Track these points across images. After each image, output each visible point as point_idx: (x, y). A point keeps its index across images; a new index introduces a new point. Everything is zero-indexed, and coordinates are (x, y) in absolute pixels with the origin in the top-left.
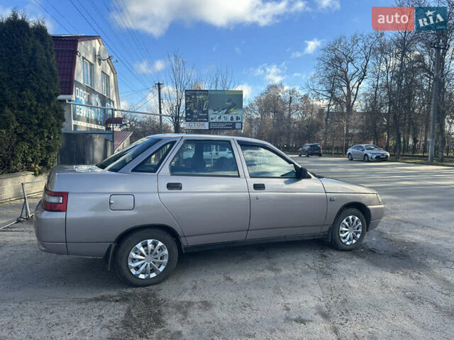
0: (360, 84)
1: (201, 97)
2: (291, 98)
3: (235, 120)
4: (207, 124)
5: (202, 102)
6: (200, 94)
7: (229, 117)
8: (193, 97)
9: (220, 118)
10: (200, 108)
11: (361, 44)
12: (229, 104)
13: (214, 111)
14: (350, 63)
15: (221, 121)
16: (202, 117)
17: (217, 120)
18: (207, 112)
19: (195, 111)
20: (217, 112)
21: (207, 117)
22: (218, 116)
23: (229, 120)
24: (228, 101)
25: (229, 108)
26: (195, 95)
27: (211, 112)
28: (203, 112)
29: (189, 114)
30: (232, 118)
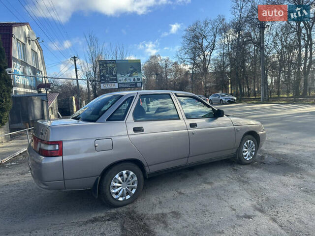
0: (211, 53)
1: (111, 65)
2: (166, 64)
3: (136, 81)
4: (117, 84)
5: (111, 69)
6: (110, 63)
7: (132, 79)
8: (105, 65)
9: (126, 79)
10: (111, 74)
11: (210, 26)
12: (131, 69)
13: (121, 75)
14: (204, 39)
15: (127, 82)
16: (113, 80)
17: (124, 82)
18: (116, 76)
19: (107, 76)
20: (123, 75)
21: (116, 80)
22: (124, 78)
23: (132, 81)
24: (131, 68)
25: (132, 72)
26: (106, 64)
27: (119, 75)
28: (113, 76)
29: (103, 78)
30: (134, 80)
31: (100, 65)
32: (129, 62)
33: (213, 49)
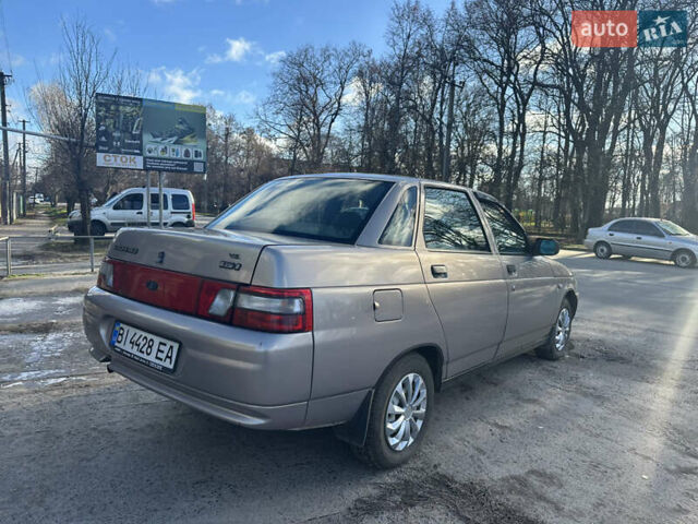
1: (128, 109)
2: (227, 129)
3: (192, 156)
4: (140, 159)
5: (130, 120)
6: (128, 104)
7: (181, 150)
8: (112, 108)
9: (165, 150)
10: (126, 130)
12: (181, 127)
13: (154, 137)
14: (319, 88)
15: (167, 156)
16: (130, 146)
17: (160, 155)
18: (140, 137)
19: (116, 134)
20: (159, 139)
21: (140, 147)
22: (162, 147)
23: (181, 155)
24: (181, 123)
25: (182, 135)
26: (117, 104)
27: (147, 138)
28: (134, 137)
29: (103, 139)
30: (187, 153)
31: (99, 104)
32: (177, 108)
33: (336, 114)
